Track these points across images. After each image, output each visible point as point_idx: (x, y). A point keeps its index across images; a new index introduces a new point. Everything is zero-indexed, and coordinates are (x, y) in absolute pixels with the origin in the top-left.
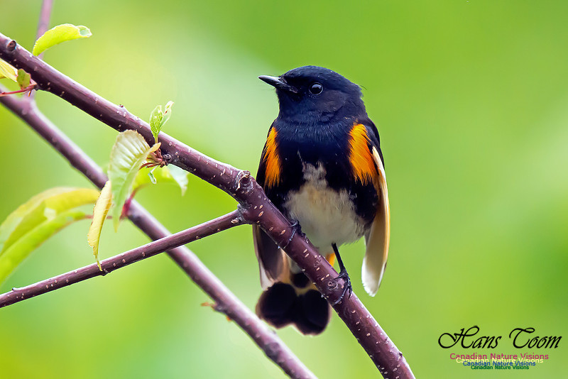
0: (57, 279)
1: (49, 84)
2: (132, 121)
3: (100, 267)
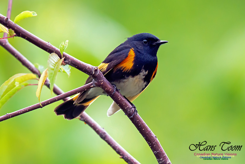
0: (24, 110)
1: (21, 34)
2: (52, 48)
3: (41, 105)
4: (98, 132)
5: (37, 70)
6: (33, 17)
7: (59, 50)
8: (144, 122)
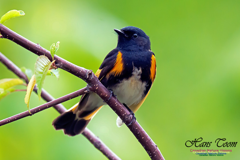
0: (11, 118)
1: (7, 35)
2: (42, 50)
3: (30, 112)
4: (92, 141)
5: (24, 74)
6: (21, 16)
7: (49, 52)
8: (143, 130)
